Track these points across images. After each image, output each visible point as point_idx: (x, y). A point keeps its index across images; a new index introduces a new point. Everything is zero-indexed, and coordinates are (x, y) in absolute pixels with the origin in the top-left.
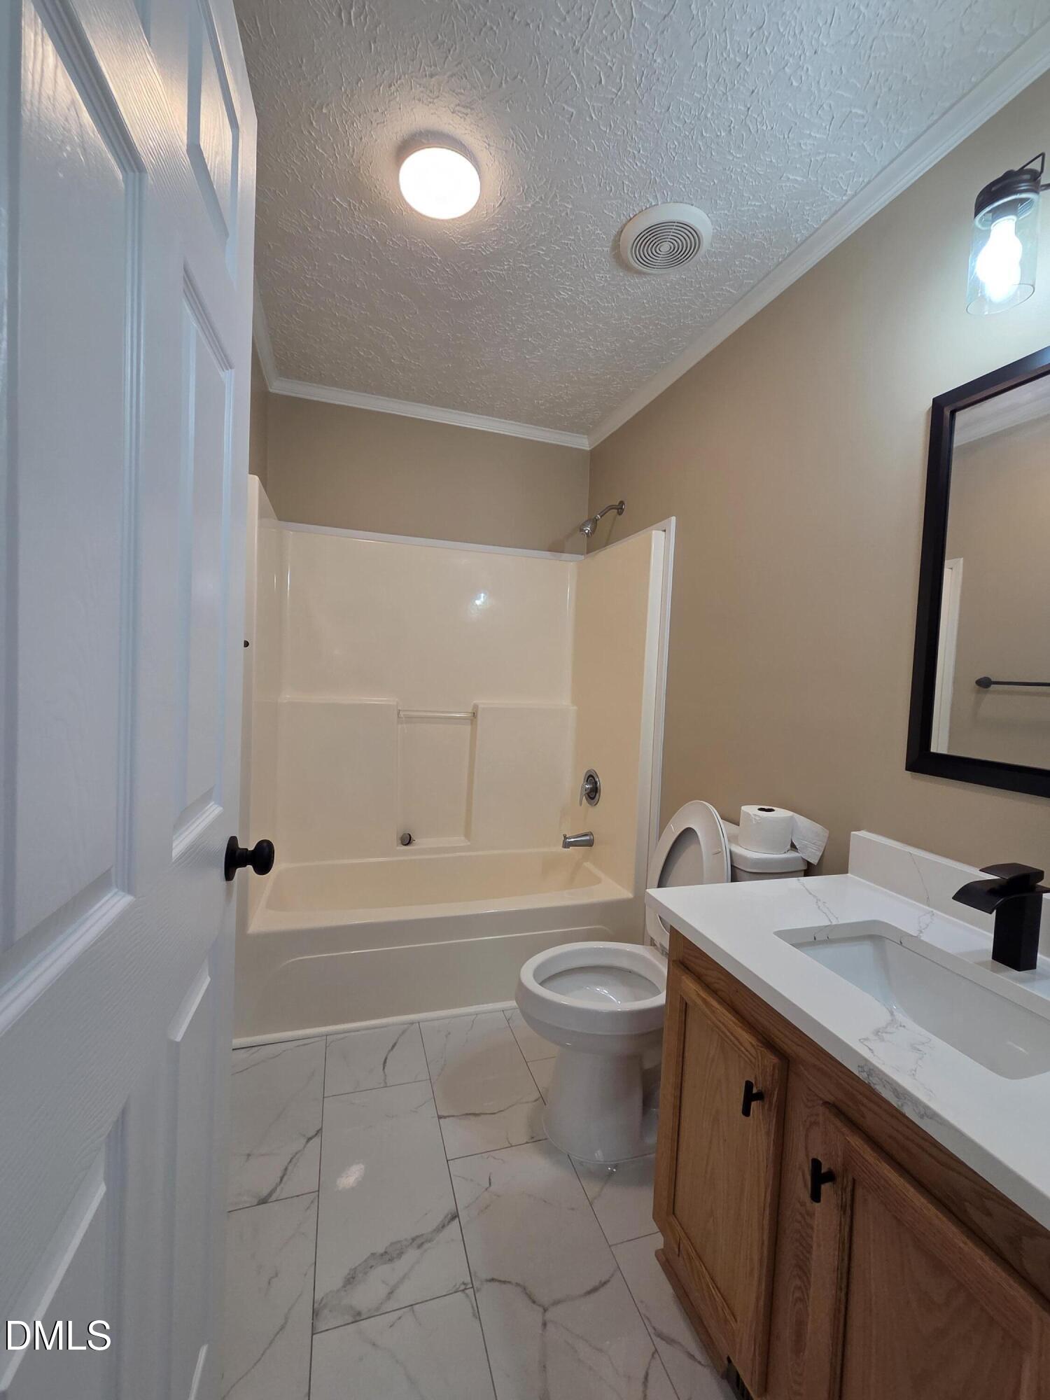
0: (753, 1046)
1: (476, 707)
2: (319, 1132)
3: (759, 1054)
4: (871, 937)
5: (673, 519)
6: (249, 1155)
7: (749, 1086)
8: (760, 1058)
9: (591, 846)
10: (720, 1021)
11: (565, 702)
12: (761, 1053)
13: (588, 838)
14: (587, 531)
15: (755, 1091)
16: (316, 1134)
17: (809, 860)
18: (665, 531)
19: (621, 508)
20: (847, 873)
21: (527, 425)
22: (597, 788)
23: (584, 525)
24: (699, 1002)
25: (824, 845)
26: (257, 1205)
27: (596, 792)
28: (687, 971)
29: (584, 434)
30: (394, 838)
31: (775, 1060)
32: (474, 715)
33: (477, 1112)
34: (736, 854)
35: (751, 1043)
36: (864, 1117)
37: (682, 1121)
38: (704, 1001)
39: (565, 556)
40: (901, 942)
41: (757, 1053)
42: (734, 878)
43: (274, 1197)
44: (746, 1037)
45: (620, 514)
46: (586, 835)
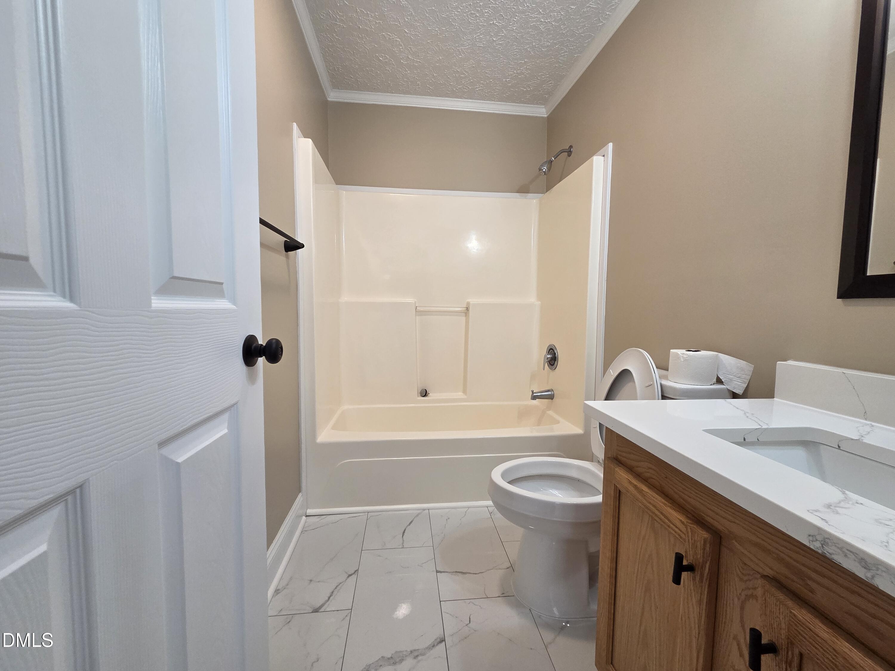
0: (683, 523)
1: (468, 304)
2: (357, 571)
3: (689, 530)
4: (805, 444)
5: (611, 145)
6: (311, 581)
7: (679, 558)
8: (690, 534)
9: (552, 399)
10: (650, 503)
11: (532, 299)
12: (691, 529)
13: (550, 393)
14: (544, 170)
15: (685, 563)
16: (354, 573)
17: (733, 391)
18: (604, 156)
19: (570, 151)
20: (774, 398)
21: (500, 103)
22: (555, 358)
23: (542, 165)
24: (631, 489)
25: (749, 377)
26: (312, 613)
27: (555, 360)
28: (620, 465)
29: (541, 104)
30: (415, 392)
31: (705, 535)
32: (467, 309)
33: (463, 571)
34: (666, 386)
35: (681, 521)
36: (812, 591)
37: (618, 589)
38: (636, 487)
39: (530, 195)
40: (839, 447)
41: (687, 529)
42: (664, 397)
43: (322, 610)
44: (676, 516)
45: (569, 155)
46: (548, 391)
